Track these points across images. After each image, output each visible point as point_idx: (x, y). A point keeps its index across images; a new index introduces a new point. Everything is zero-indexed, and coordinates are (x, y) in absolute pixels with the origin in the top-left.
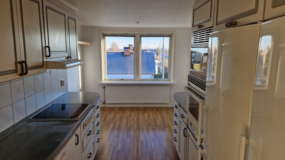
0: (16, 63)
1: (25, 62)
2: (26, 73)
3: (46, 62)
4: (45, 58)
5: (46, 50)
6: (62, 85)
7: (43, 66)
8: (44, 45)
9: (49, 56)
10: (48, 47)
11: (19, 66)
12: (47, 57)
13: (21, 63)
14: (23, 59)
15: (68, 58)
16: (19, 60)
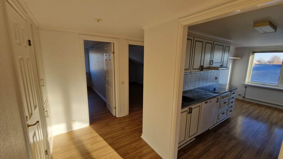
0: (200, 66)
1: (203, 66)
2: (203, 70)
3: (211, 67)
4: (210, 65)
5: (211, 62)
6: (216, 79)
7: (209, 68)
8: (211, 60)
9: (212, 64)
10: (213, 61)
11: (201, 67)
12: (211, 65)
13: (202, 66)
14: (202, 65)
15: (221, 66)
16: (201, 65)
